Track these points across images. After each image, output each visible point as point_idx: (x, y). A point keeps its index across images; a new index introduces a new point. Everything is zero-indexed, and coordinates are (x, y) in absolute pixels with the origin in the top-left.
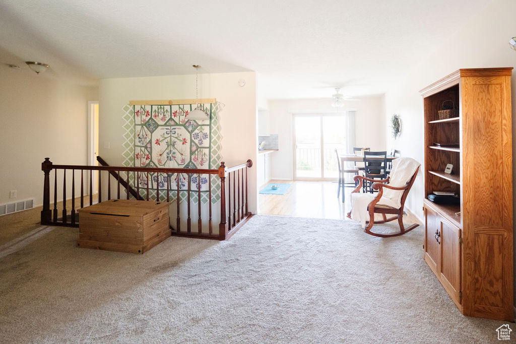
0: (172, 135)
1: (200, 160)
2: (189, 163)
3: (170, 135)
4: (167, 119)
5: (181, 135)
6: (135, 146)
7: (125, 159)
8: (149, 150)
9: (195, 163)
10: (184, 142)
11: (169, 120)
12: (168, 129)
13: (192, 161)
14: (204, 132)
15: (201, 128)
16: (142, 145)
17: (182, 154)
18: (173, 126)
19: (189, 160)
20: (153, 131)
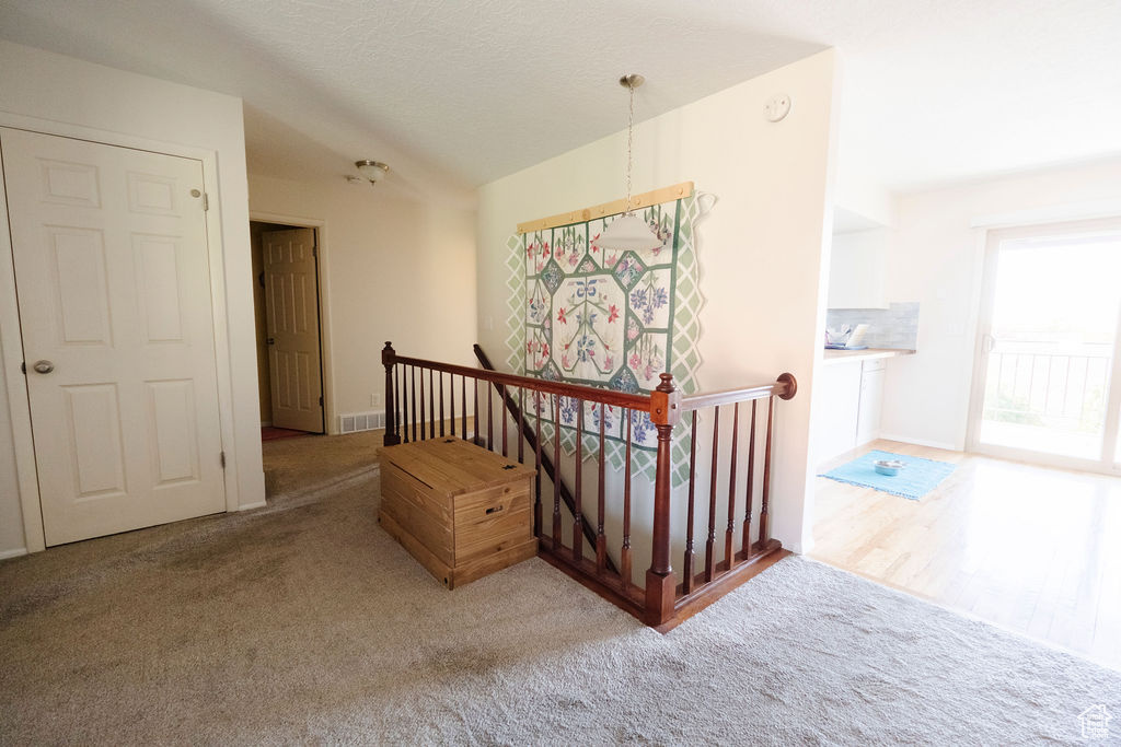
0: (589, 298)
1: (645, 363)
2: (621, 370)
3: (583, 299)
4: (580, 259)
5: (605, 298)
6: (527, 325)
7: (510, 352)
8: (547, 332)
9: (634, 371)
10: (613, 316)
11: (584, 260)
12: (582, 283)
13: (628, 365)
14: (659, 285)
15: (652, 274)
16: (536, 323)
17: (607, 347)
18: (592, 274)
19: (621, 364)
20: (555, 289)
